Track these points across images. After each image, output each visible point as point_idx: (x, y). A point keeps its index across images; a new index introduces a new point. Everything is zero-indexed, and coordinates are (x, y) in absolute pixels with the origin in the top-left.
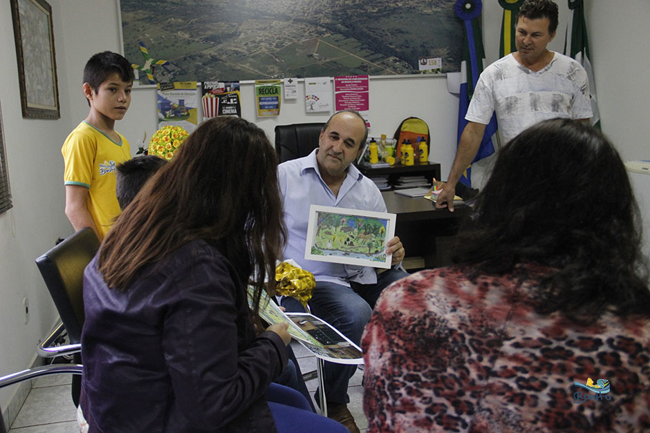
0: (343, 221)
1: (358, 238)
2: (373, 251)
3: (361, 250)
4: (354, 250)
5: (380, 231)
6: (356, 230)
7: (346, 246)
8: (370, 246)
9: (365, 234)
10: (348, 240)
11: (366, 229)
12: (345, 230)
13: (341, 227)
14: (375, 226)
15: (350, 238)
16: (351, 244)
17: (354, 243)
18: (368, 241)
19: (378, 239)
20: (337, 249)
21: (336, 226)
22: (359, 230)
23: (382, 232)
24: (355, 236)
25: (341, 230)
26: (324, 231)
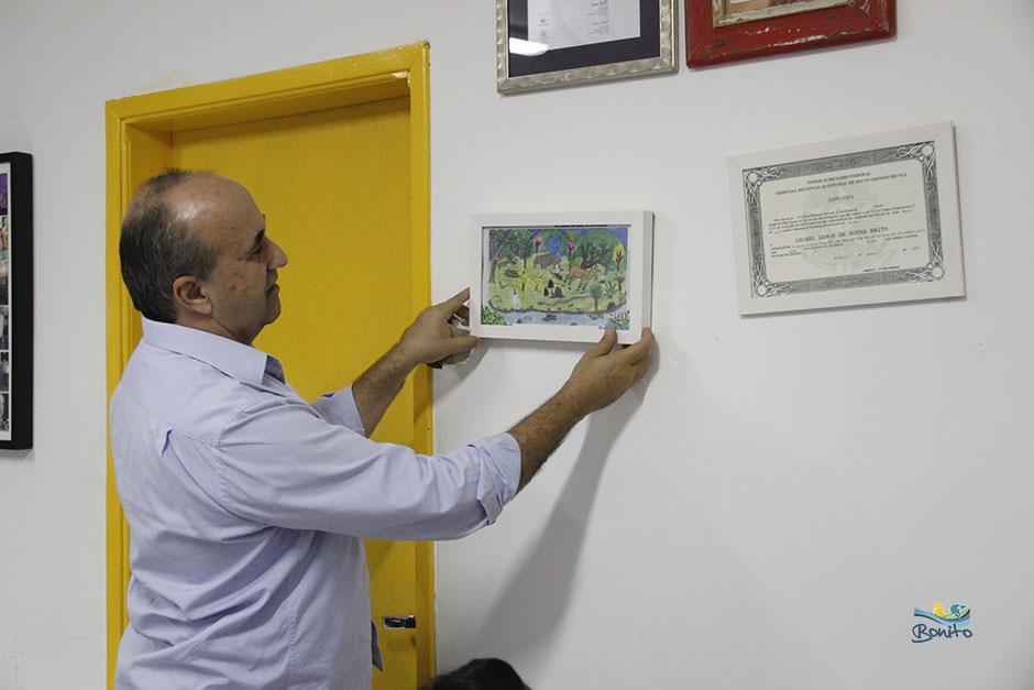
0: (538, 244)
1: (571, 278)
2: (603, 305)
3: (578, 305)
4: (564, 307)
5: (615, 257)
6: (565, 261)
7: (549, 300)
8: (596, 294)
9: (584, 266)
10: (551, 284)
11: (585, 257)
12: (544, 262)
13: (534, 256)
14: (603, 246)
15: (555, 280)
16: (558, 294)
17: (564, 291)
18: (592, 282)
19: (612, 275)
20: (531, 309)
21: (526, 256)
22: (571, 259)
23: (620, 258)
24: (564, 274)
25: (535, 263)
26: (504, 269)
